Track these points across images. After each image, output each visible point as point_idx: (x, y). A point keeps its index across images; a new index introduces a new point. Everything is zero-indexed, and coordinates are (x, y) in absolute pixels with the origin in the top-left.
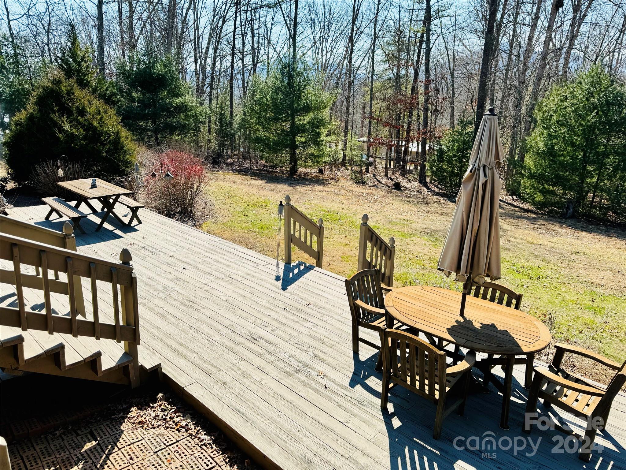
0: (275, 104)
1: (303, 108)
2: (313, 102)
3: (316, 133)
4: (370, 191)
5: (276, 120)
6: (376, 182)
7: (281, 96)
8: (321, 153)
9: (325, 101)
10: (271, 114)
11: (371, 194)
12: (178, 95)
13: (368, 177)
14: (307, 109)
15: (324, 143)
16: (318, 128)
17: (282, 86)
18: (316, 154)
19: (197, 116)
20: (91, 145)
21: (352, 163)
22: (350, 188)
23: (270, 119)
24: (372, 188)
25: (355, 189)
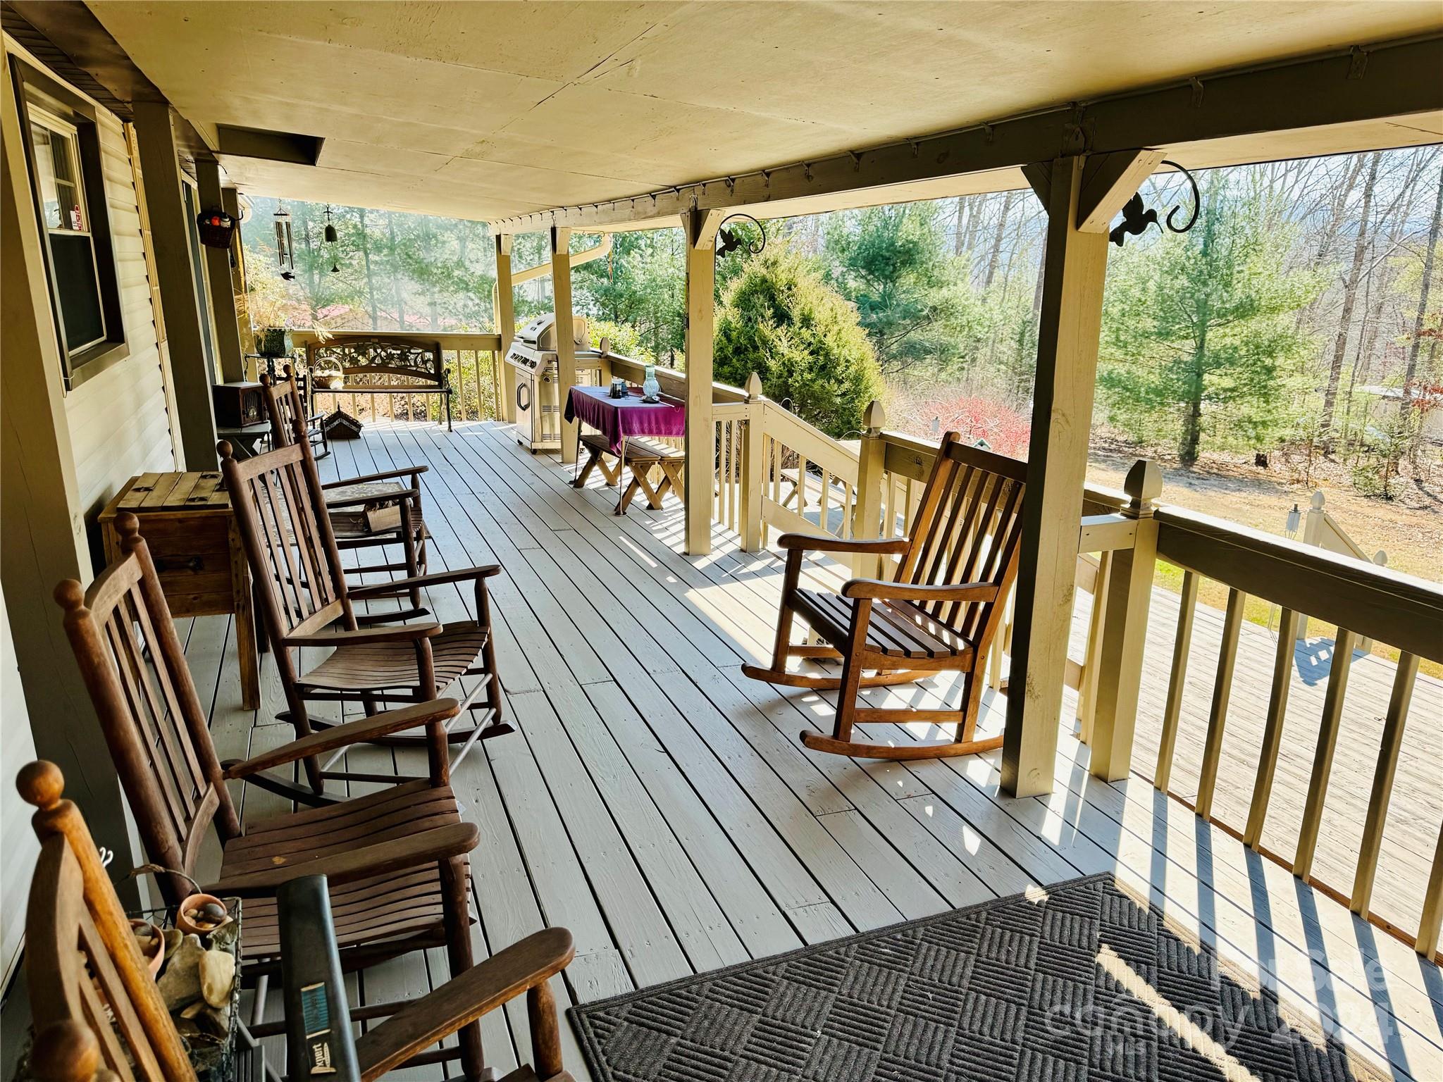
0: (1163, 299)
1: (1237, 308)
2: (1266, 296)
3: (1265, 367)
4: (1414, 520)
5: (1164, 334)
6: (1428, 501)
7: (1183, 281)
8: (1270, 418)
9: (1299, 293)
10: (1149, 324)
11: (1418, 526)
12: (940, 285)
13: (1401, 482)
14: (1245, 310)
15: (1283, 391)
16: (1270, 354)
17: (1188, 258)
18: (1256, 418)
19: (970, 328)
20: (820, 382)
21: (1356, 444)
22: (1354, 508)
23: (1146, 335)
24: (1419, 512)
25: (1368, 511)
